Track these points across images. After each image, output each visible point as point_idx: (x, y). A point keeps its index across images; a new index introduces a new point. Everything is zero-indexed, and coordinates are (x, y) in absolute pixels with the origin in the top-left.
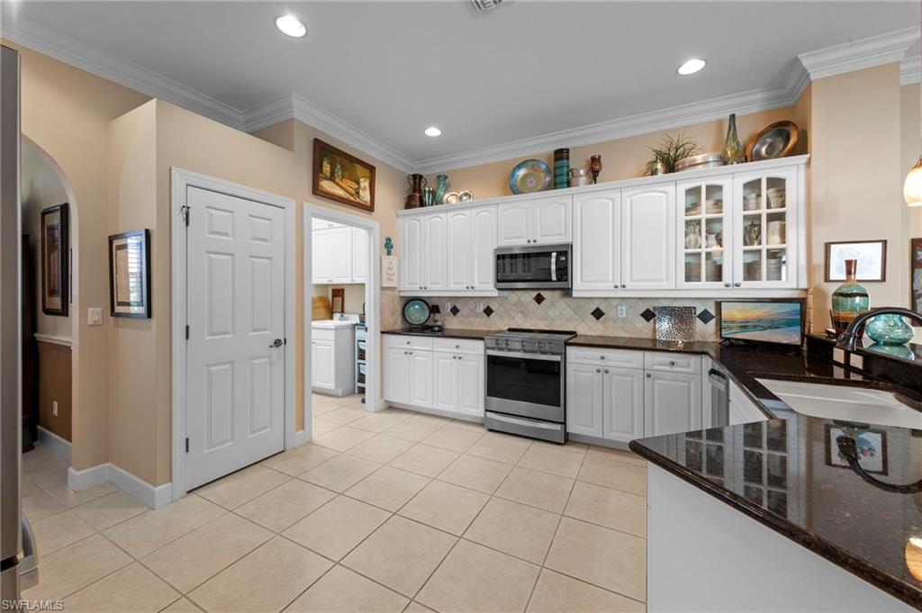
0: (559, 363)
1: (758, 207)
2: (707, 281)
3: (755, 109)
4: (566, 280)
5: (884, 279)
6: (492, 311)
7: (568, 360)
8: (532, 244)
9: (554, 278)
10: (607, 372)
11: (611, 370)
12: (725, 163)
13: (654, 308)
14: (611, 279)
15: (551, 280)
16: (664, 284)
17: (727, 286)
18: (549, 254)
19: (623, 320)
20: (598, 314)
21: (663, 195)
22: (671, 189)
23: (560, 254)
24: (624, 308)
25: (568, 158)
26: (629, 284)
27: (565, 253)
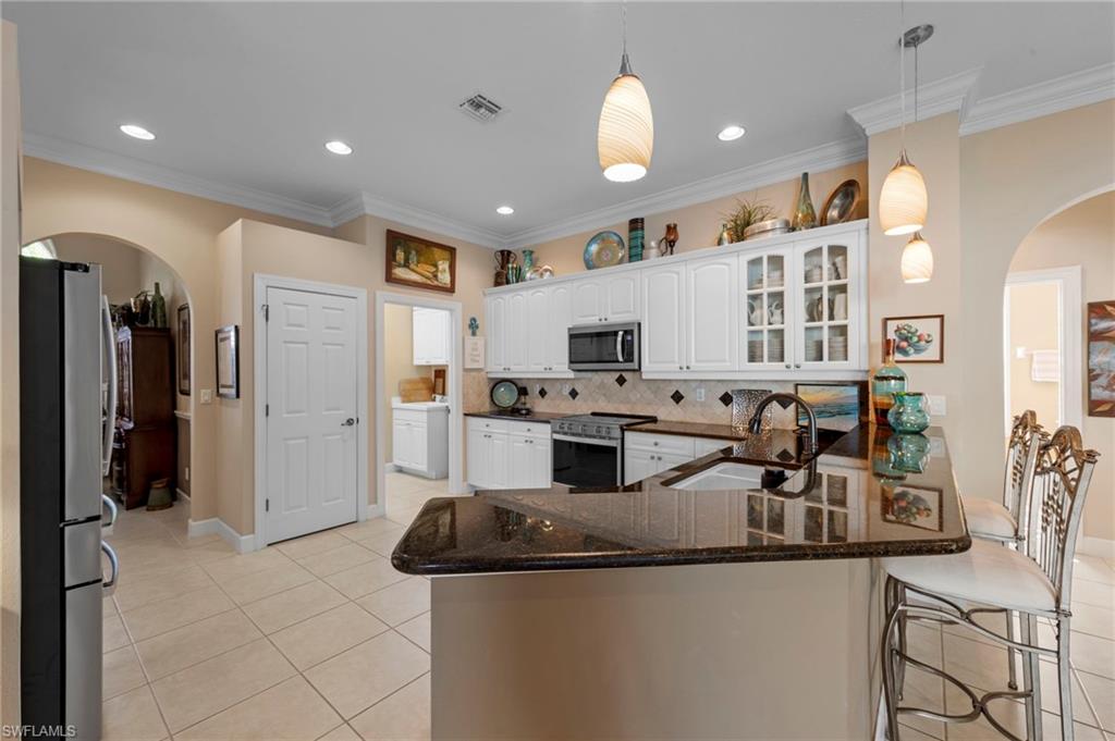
0: (615, 448)
1: (821, 280)
2: (769, 361)
3: (834, 164)
4: (632, 361)
5: (941, 361)
6: (577, 394)
7: (626, 446)
8: (603, 322)
9: (621, 359)
10: (660, 459)
11: (665, 457)
12: (793, 229)
13: (732, 391)
14: (676, 359)
15: (618, 361)
16: (727, 365)
17: (787, 367)
18: (616, 333)
19: (702, 404)
20: (677, 397)
21: (726, 268)
22: (733, 260)
23: (626, 332)
24: (703, 391)
25: (642, 229)
26: (693, 364)
27: (630, 332)
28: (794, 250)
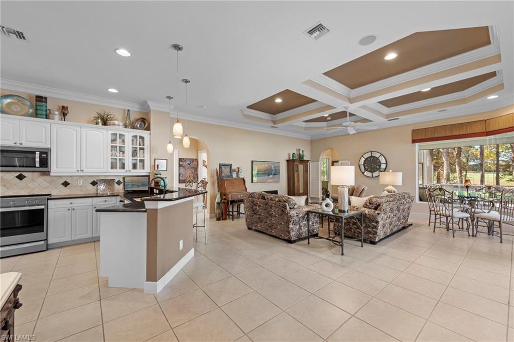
0: (43, 210)
1: (136, 145)
2: (119, 169)
4: (47, 167)
5: (167, 170)
7: (49, 207)
8: (18, 145)
9: (38, 165)
10: (74, 209)
13: (97, 180)
14: (75, 167)
15: (35, 167)
16: (102, 170)
17: (126, 171)
18: (34, 153)
19: (81, 186)
20: (66, 184)
21: (101, 133)
22: (105, 132)
23: (41, 153)
24: (82, 181)
25: (46, 102)
26: (84, 169)
27: (46, 153)
28: (129, 134)
